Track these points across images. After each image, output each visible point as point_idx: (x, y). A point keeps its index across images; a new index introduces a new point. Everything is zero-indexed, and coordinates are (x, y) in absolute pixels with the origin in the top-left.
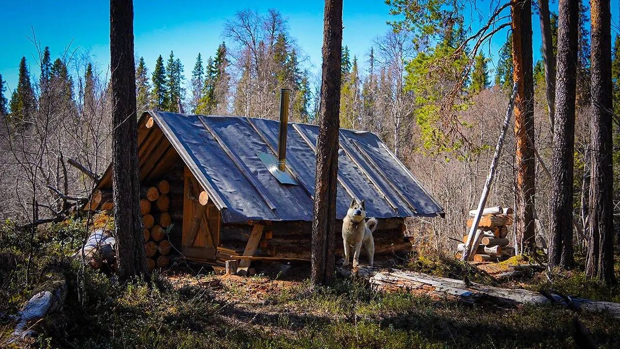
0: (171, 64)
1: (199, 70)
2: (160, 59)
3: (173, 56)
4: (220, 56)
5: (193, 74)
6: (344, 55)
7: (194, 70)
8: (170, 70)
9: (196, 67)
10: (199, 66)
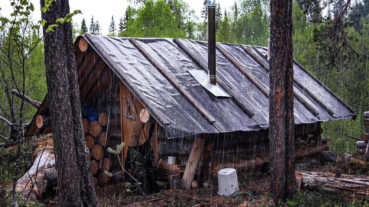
0: (93, 25)
1: (113, 28)
2: (84, 21)
3: (93, 19)
4: (127, 16)
5: (109, 31)
6: (217, 9)
7: (110, 28)
8: (92, 29)
9: (111, 26)
10: (113, 25)
